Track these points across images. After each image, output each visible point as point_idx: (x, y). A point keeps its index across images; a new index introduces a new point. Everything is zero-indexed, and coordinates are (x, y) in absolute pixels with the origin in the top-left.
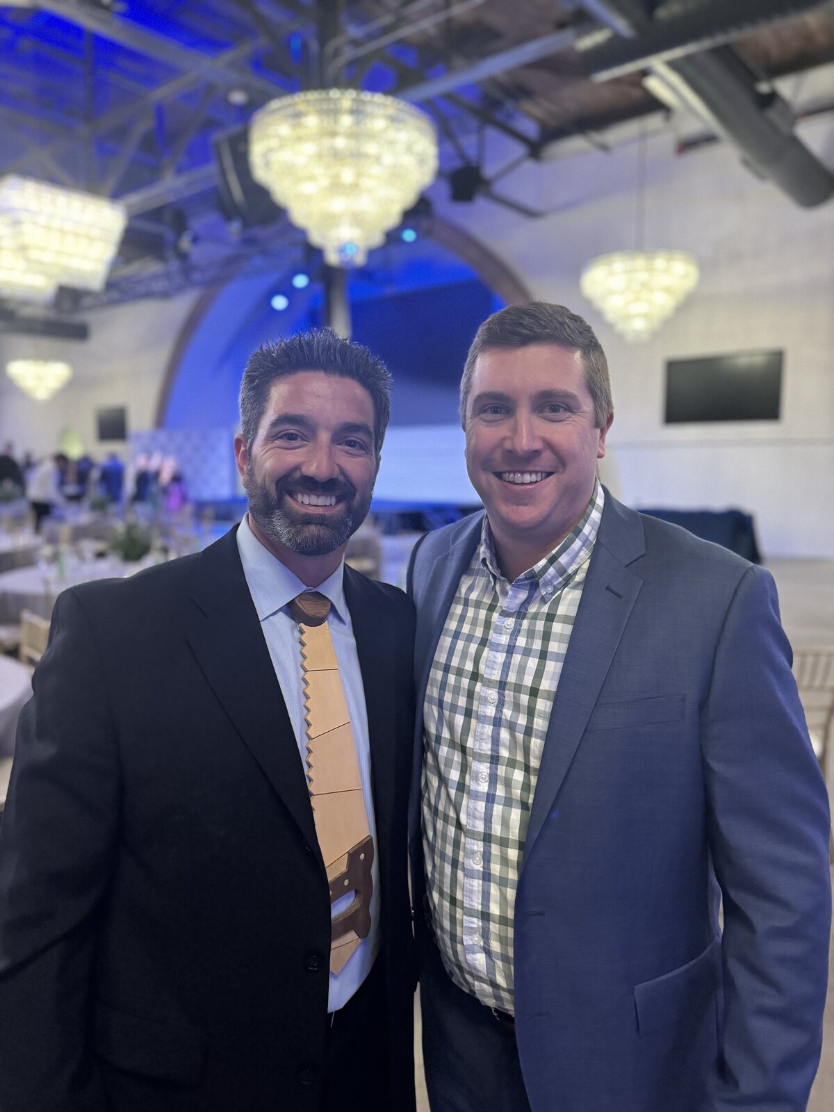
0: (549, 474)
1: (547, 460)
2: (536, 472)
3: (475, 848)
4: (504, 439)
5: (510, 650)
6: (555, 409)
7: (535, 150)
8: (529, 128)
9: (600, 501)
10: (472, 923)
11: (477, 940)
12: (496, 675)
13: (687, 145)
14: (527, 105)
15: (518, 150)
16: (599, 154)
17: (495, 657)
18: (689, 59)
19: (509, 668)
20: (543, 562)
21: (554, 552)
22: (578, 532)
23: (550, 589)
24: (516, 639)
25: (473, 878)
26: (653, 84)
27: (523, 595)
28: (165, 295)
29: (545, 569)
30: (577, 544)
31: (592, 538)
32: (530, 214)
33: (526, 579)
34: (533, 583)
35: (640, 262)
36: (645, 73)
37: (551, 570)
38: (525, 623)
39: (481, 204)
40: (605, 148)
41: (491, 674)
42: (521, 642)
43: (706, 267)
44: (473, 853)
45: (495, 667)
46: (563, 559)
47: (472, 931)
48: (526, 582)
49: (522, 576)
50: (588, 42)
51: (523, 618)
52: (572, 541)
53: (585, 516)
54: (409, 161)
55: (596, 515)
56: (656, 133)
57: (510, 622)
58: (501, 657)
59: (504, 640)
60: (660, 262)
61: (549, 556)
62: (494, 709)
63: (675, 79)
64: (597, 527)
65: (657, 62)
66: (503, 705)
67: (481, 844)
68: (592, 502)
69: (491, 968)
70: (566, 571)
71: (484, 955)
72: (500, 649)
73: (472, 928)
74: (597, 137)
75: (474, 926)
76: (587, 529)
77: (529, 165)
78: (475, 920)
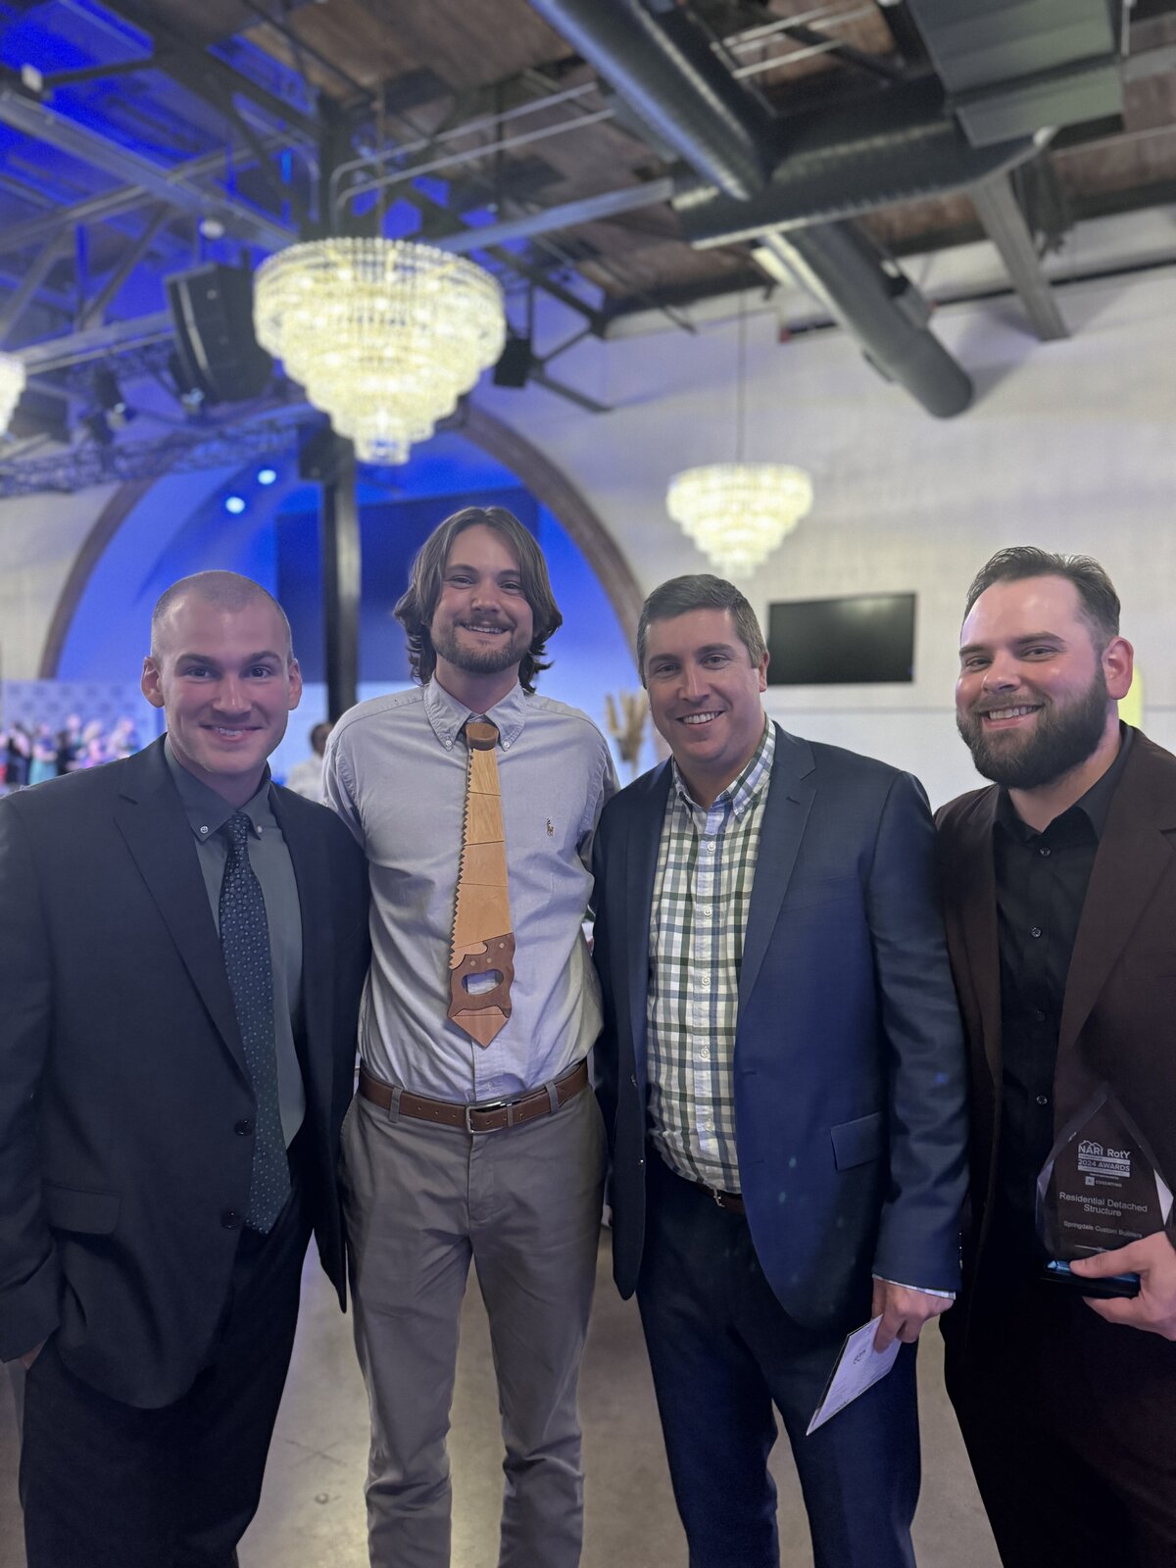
0: (721, 712)
1: (715, 702)
2: (710, 713)
3: (703, 1043)
4: (678, 691)
5: (718, 868)
6: (716, 660)
7: (599, 323)
8: (593, 297)
9: (772, 730)
10: (704, 1110)
11: (710, 1126)
12: (709, 892)
13: (793, 332)
14: (592, 267)
15: (580, 323)
16: (683, 334)
17: (705, 877)
18: (809, 231)
19: (720, 884)
20: (734, 784)
21: (741, 774)
22: (758, 756)
23: (741, 809)
24: (721, 859)
25: (702, 1070)
26: (764, 257)
27: (719, 818)
28: (70, 489)
29: (736, 790)
30: (759, 766)
31: (770, 761)
32: (595, 407)
33: (722, 801)
34: (728, 806)
35: (741, 476)
36: (755, 244)
37: (741, 791)
38: (726, 844)
39: (532, 389)
40: (688, 327)
41: (703, 892)
42: (725, 859)
43: (823, 485)
44: (701, 1047)
45: (707, 885)
46: (749, 781)
47: (704, 1118)
48: (721, 805)
49: (718, 799)
50: (687, 200)
51: (723, 840)
52: (754, 765)
53: (762, 743)
54: (470, 334)
55: (770, 742)
56: (756, 312)
57: (712, 845)
58: (710, 876)
59: (710, 861)
60: (767, 477)
61: (738, 778)
62: (711, 921)
63: (791, 254)
64: (773, 752)
65: (772, 233)
66: (719, 916)
67: (707, 1038)
68: (766, 731)
69: (723, 1150)
70: (752, 791)
71: (716, 1140)
72: (707, 869)
73: (704, 1115)
74: (678, 313)
75: (706, 1113)
76: (764, 754)
77: (591, 341)
78: (706, 1107)
